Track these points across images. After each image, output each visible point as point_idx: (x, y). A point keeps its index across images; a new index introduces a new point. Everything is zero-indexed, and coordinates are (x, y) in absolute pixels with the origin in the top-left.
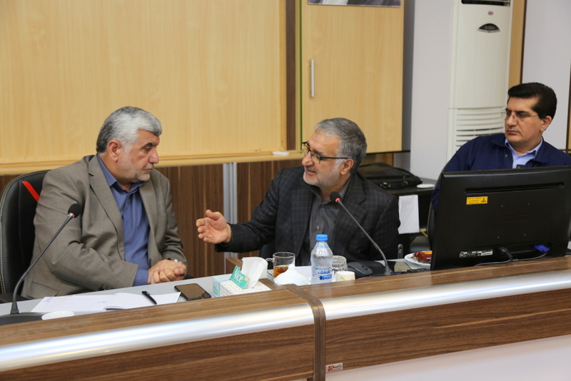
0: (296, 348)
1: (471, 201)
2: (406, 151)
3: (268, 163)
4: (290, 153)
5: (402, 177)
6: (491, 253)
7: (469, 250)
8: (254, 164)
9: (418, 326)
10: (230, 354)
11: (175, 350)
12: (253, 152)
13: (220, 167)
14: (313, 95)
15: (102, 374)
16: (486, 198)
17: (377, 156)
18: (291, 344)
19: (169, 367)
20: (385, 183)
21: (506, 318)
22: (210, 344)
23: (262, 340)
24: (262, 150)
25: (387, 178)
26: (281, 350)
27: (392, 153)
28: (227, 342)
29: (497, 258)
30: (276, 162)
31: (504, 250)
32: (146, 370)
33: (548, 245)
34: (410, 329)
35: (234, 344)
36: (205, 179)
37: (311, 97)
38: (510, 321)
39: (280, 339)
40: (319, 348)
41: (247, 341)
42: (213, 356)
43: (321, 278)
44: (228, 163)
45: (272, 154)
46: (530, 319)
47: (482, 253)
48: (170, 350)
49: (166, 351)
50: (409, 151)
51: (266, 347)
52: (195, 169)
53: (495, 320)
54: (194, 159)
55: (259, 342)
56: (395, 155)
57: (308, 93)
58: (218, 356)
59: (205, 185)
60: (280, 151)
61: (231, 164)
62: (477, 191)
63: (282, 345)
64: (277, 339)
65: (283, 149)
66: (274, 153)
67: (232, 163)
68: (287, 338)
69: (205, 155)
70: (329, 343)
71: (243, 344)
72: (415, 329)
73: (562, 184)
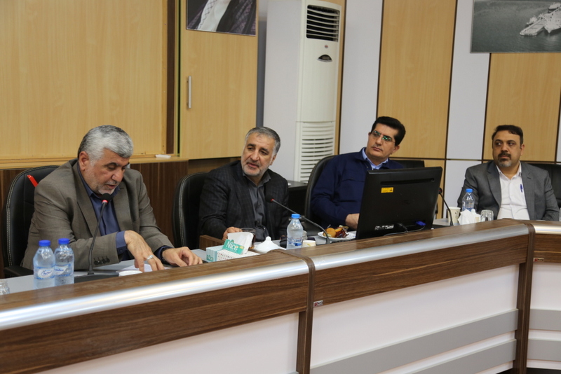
0: (298, 290)
1: (385, 190)
6: (392, 227)
7: (381, 226)
9: (365, 274)
10: (261, 294)
11: (231, 291)
15: (189, 308)
16: (392, 188)
18: (295, 287)
19: (227, 303)
21: (412, 269)
22: (251, 287)
23: (279, 284)
26: (289, 292)
28: (260, 286)
29: (397, 230)
31: (401, 225)
32: (214, 305)
33: (424, 221)
34: (361, 277)
35: (264, 287)
38: (414, 271)
39: (289, 283)
40: (310, 290)
41: (271, 285)
42: (252, 296)
43: (296, 245)
46: (424, 269)
47: (388, 227)
48: (228, 292)
49: (226, 292)
51: (281, 290)
53: (406, 270)
55: (278, 286)
58: (254, 295)
60: (162, 154)
62: (387, 184)
63: (290, 288)
64: (287, 283)
65: (163, 152)
66: (157, 156)
68: (293, 283)
70: (317, 287)
71: (269, 287)
72: (363, 277)
73: (433, 179)
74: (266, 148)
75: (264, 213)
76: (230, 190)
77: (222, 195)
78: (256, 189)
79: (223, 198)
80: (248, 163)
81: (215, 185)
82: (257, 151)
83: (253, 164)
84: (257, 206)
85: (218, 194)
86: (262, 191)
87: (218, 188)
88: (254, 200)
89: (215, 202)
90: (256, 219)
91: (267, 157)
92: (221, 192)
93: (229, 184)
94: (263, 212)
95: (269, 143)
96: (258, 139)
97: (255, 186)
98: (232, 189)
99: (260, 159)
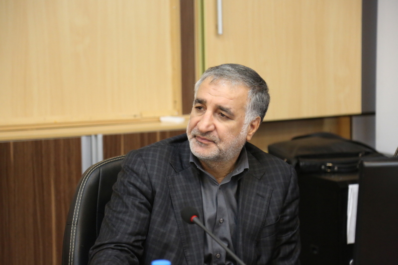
2: (369, 113)
3: (151, 135)
4: (186, 120)
5: (357, 155)
8: (130, 137)
12: (132, 118)
13: (77, 141)
14: (220, 31)
17: (326, 121)
20: (330, 165)
24: (144, 115)
25: (332, 156)
27: (350, 117)
30: (163, 134)
36: (52, 160)
37: (217, 34)
44: (89, 136)
45: (159, 121)
50: (373, 114)
52: (38, 145)
54: (37, 129)
56: (354, 119)
57: (212, 28)
59: (52, 169)
60: (173, 116)
61: (93, 138)
65: (176, 113)
66: (163, 119)
67: (96, 136)
69: (55, 123)
74: (226, 106)
75: (229, 238)
76: (154, 192)
77: (137, 203)
78: (215, 189)
79: (140, 209)
80: (195, 136)
81: (126, 182)
82: (209, 112)
83: (205, 136)
84: (215, 224)
85: (129, 201)
86: (232, 192)
87: (131, 189)
88: (209, 212)
89: (120, 216)
90: (210, 250)
91: (232, 124)
92: (135, 196)
93: (154, 180)
94: (228, 235)
95: (233, 95)
96: (211, 88)
97: (214, 183)
98: (158, 190)
99: (215, 128)
